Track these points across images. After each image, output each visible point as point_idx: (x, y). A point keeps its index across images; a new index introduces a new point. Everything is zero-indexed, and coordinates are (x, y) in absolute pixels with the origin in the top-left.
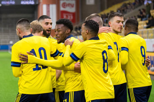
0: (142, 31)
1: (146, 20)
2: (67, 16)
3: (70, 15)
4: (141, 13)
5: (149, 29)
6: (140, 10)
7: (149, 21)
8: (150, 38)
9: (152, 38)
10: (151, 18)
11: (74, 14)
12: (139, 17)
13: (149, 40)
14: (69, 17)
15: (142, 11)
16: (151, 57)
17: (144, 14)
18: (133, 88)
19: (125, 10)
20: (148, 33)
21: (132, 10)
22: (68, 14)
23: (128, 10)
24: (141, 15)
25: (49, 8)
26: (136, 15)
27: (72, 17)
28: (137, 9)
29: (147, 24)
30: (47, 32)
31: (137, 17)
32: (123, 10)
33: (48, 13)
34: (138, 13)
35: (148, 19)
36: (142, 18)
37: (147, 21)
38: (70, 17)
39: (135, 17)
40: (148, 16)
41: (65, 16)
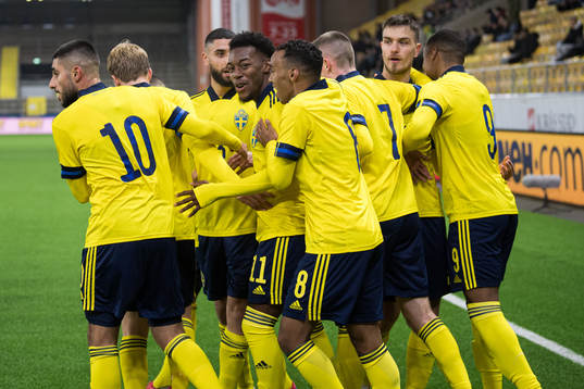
0: (498, 72)
1: (508, 39)
2: (280, 29)
3: (290, 27)
4: (494, 19)
5: (517, 66)
6: (490, 11)
7: (518, 43)
8: (519, 91)
9: (525, 92)
10: (522, 35)
11: (299, 23)
12: (488, 31)
13: (516, 96)
14: (286, 30)
15: (496, 13)
16: (523, 145)
17: (503, 22)
18: (470, 221)
19: (448, 12)
20: (514, 77)
21: (467, 10)
22: (283, 24)
23: (457, 12)
24: (494, 27)
25: (229, 7)
26: (479, 25)
27: (294, 32)
28: (481, 9)
29: (511, 51)
30: (224, 75)
31: (481, 32)
32: (442, 12)
33: (226, 20)
34: (486, 20)
35: (515, 36)
36: (496, 33)
37: (512, 44)
38: (291, 33)
39: (475, 30)
40: (513, 28)
41: (274, 31)
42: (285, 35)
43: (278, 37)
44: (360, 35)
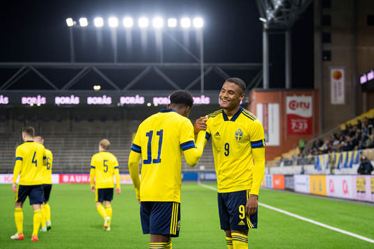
2: (297, 123)
3: (303, 123)
11: (309, 120)
14: (301, 124)
22: (299, 120)
25: (267, 111)
27: (306, 126)
33: (266, 118)
38: (303, 126)
41: (294, 125)
42: (301, 127)
43: (296, 128)
44: (347, 126)
